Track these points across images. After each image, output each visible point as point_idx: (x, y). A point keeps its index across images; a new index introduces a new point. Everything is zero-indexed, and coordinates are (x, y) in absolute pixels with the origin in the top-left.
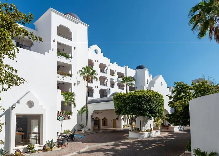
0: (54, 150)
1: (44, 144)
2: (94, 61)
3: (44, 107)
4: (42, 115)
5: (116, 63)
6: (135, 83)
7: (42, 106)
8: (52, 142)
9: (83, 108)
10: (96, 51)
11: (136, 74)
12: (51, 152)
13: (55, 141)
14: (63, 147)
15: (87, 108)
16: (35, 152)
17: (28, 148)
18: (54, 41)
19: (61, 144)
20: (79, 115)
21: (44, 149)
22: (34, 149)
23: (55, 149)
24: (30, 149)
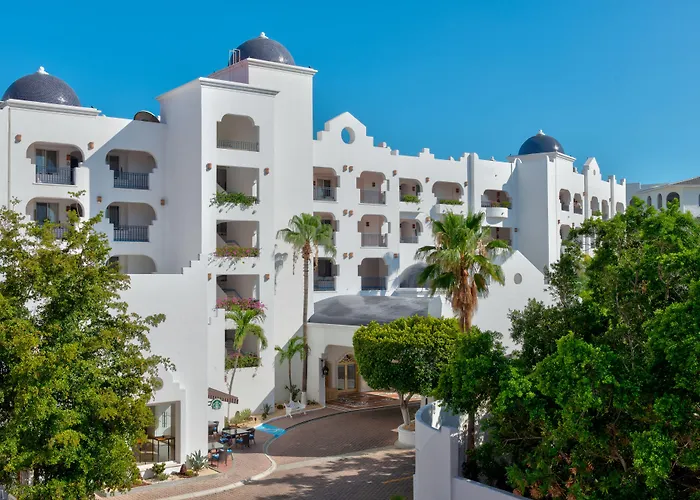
0: (201, 473)
1: (183, 461)
2: (339, 172)
3: (181, 387)
4: (179, 402)
5: (427, 150)
6: (506, 215)
7: (178, 384)
8: (198, 457)
9: (292, 341)
10: (347, 136)
11: (515, 175)
12: (195, 479)
13: (205, 453)
14: (221, 465)
15: (305, 340)
16: (165, 478)
17: (153, 469)
18: (209, 167)
19: (218, 460)
20: (278, 363)
21: (183, 473)
22: (164, 472)
23: (206, 472)
24: (157, 472)
